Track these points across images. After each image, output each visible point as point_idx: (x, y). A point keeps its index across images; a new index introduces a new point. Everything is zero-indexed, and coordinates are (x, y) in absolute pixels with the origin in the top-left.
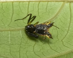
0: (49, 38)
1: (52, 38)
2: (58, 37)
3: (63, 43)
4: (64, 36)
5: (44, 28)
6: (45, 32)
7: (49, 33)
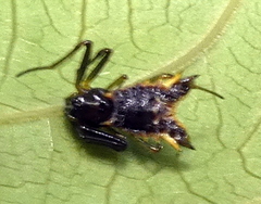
0: (177, 146)
1: (192, 148)
2: (222, 136)
3: (244, 161)
4: (251, 129)
5: (152, 100)
6: (156, 123)
7: (173, 123)
